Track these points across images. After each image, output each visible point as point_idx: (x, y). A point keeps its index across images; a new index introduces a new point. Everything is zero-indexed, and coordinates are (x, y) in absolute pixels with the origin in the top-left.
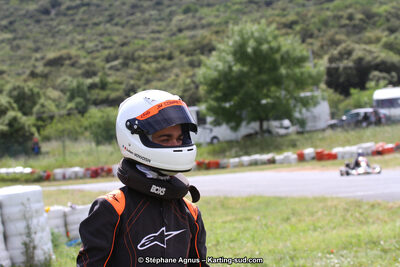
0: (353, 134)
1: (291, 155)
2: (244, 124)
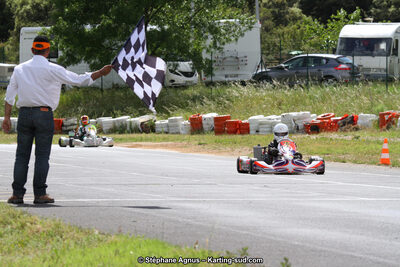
1: (181, 120)
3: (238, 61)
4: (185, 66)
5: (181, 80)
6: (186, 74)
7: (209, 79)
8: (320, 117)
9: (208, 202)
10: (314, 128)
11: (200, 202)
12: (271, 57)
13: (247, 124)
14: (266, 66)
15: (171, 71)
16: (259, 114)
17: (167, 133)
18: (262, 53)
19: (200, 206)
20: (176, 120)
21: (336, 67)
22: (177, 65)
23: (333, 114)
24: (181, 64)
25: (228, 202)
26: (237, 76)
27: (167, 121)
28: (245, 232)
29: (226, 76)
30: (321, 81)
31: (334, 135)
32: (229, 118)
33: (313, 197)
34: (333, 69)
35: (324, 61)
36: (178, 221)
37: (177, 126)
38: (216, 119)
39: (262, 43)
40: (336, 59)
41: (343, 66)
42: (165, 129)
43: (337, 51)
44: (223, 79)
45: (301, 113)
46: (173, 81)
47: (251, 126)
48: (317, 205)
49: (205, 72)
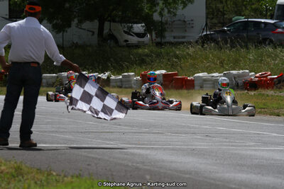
0: (228, 53)
1: (133, 76)
2: (76, 21)
3: (185, 24)
4: (139, 27)
5: (134, 40)
6: (139, 35)
7: (158, 40)
8: (258, 75)
9: (156, 149)
10: (252, 85)
11: (148, 149)
12: (215, 21)
13: (192, 81)
14: (210, 29)
15: (125, 32)
16: (203, 71)
17: (121, 87)
18: (207, 18)
19: (148, 152)
20: (129, 76)
21: (273, 31)
22: (132, 27)
23: (269, 73)
24: (135, 25)
25: (173, 149)
26: (184, 37)
27: (121, 77)
28: (187, 176)
29: (174, 38)
30: (260, 43)
31: (270, 92)
32: (176, 75)
33: (250, 146)
34: (271, 33)
35: (263, 25)
36: (127, 165)
37: (130, 81)
38: (164, 75)
39: (207, 8)
40: (273, 24)
41: (280, 30)
42: (119, 84)
43: (275, 17)
44: (172, 40)
45: (241, 71)
46: (126, 41)
47: (196, 82)
48: (253, 153)
49: (156, 34)
